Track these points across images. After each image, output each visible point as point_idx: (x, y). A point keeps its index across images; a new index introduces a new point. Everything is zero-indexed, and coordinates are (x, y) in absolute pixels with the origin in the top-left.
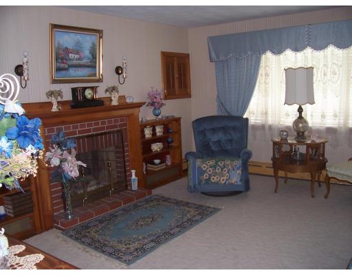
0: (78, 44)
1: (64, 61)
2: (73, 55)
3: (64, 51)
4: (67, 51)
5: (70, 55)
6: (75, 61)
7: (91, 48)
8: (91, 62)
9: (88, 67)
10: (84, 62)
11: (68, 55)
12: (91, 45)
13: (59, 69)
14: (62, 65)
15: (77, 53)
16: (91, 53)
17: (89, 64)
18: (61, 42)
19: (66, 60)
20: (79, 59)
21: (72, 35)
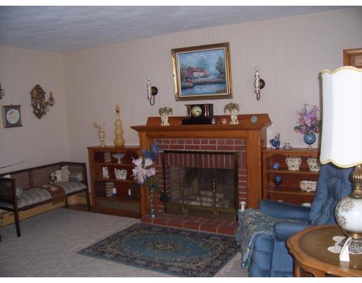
0: (202, 61)
1: (189, 80)
2: (197, 73)
3: (188, 70)
4: (191, 70)
5: (194, 74)
6: (200, 79)
7: (218, 63)
8: (219, 78)
9: (215, 83)
10: (211, 78)
11: (193, 75)
12: (218, 61)
13: (184, 88)
14: (187, 84)
15: (202, 70)
16: (217, 68)
17: (216, 80)
18: (184, 63)
19: (191, 78)
20: (204, 77)
21: (195, 55)
